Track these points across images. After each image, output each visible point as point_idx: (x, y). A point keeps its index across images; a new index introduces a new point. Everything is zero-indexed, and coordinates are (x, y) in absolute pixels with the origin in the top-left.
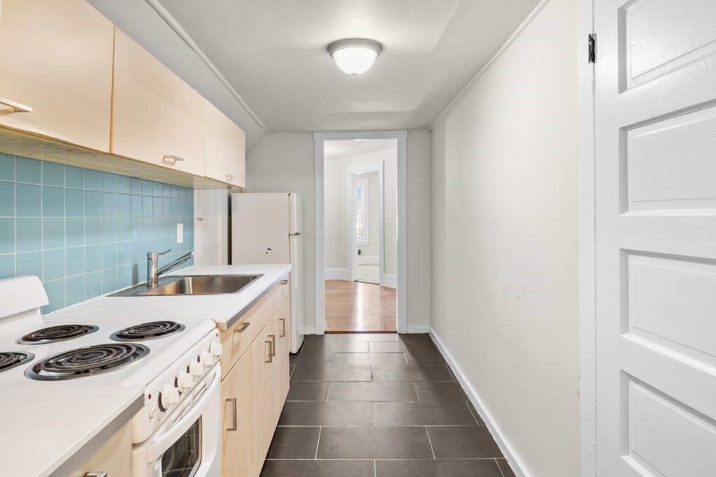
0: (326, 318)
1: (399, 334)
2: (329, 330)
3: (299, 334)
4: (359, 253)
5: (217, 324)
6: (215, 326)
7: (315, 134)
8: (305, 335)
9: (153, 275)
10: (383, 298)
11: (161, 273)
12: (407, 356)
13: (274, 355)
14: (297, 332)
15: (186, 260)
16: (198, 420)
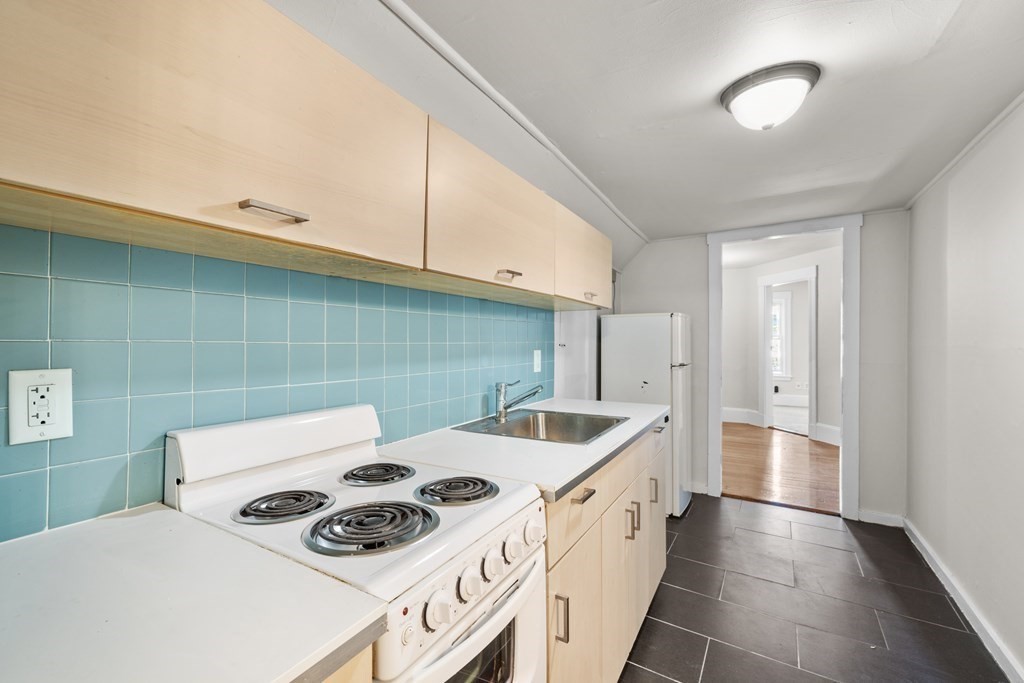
0: (724, 473)
1: (845, 519)
2: (728, 492)
3: (685, 490)
4: (776, 390)
5: (542, 492)
6: (540, 495)
7: (709, 236)
8: (694, 494)
9: (501, 408)
10: (814, 457)
11: (510, 406)
12: (859, 557)
13: (639, 529)
14: (681, 487)
15: (535, 394)
16: (510, 624)
